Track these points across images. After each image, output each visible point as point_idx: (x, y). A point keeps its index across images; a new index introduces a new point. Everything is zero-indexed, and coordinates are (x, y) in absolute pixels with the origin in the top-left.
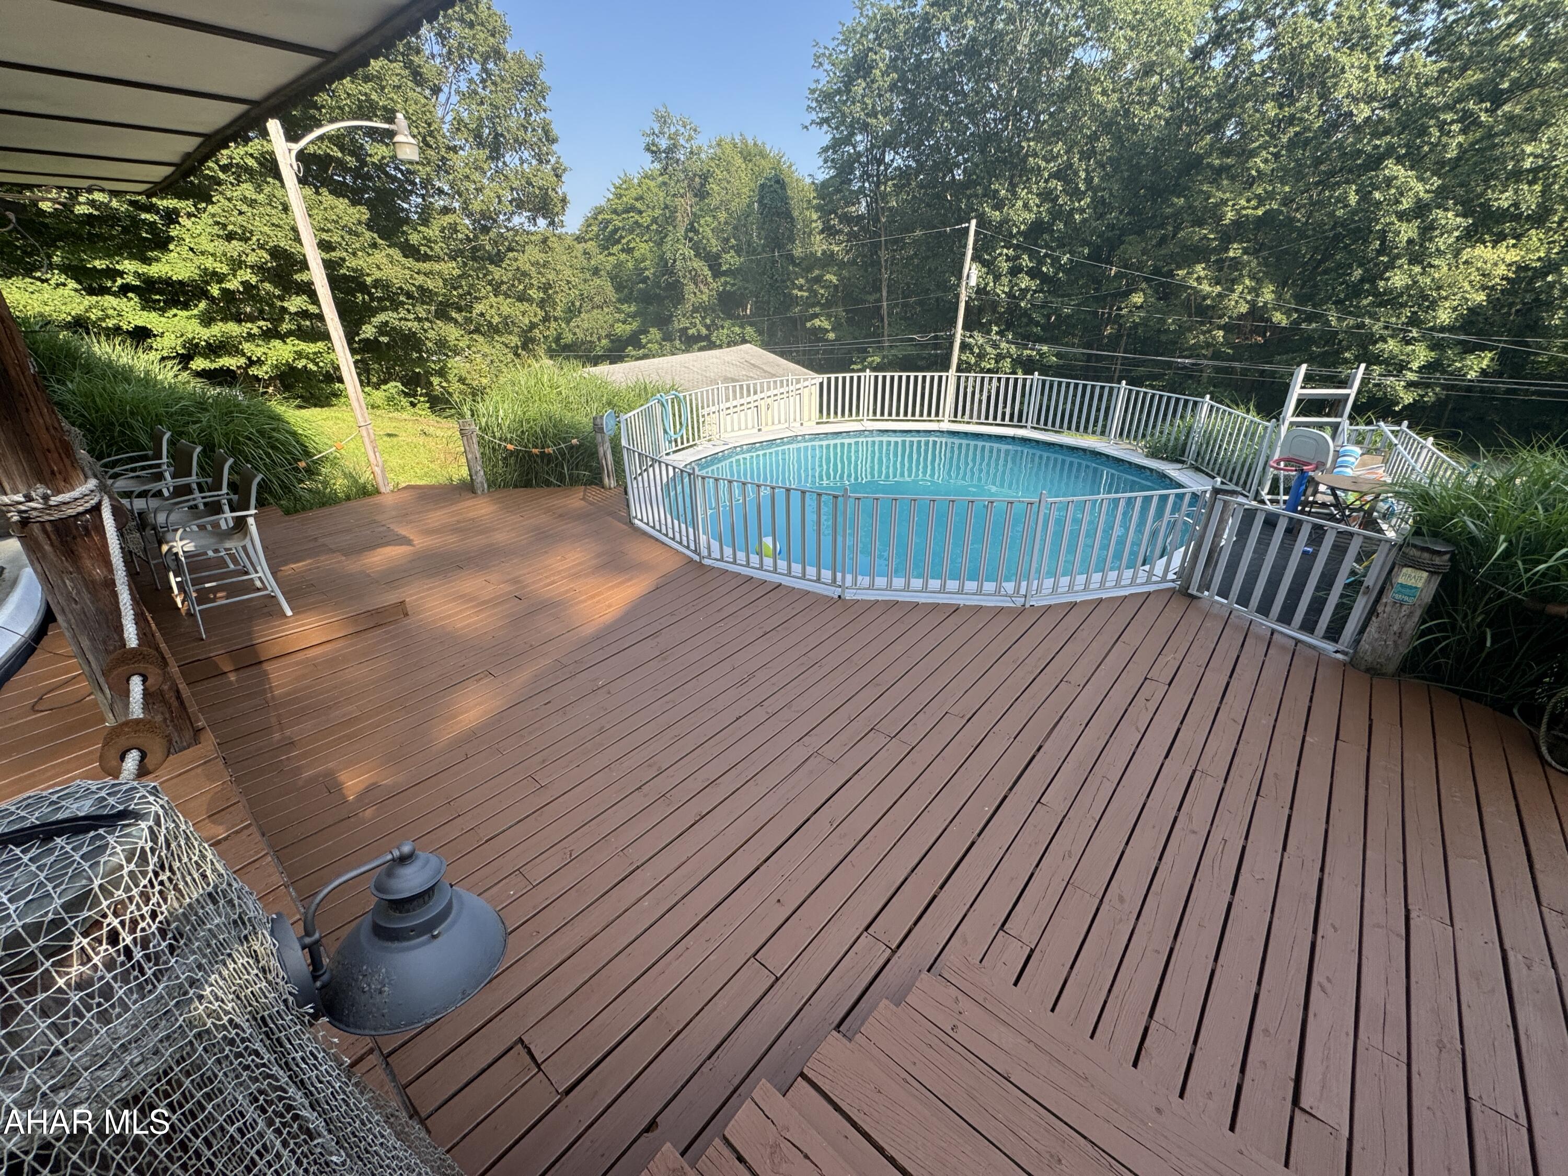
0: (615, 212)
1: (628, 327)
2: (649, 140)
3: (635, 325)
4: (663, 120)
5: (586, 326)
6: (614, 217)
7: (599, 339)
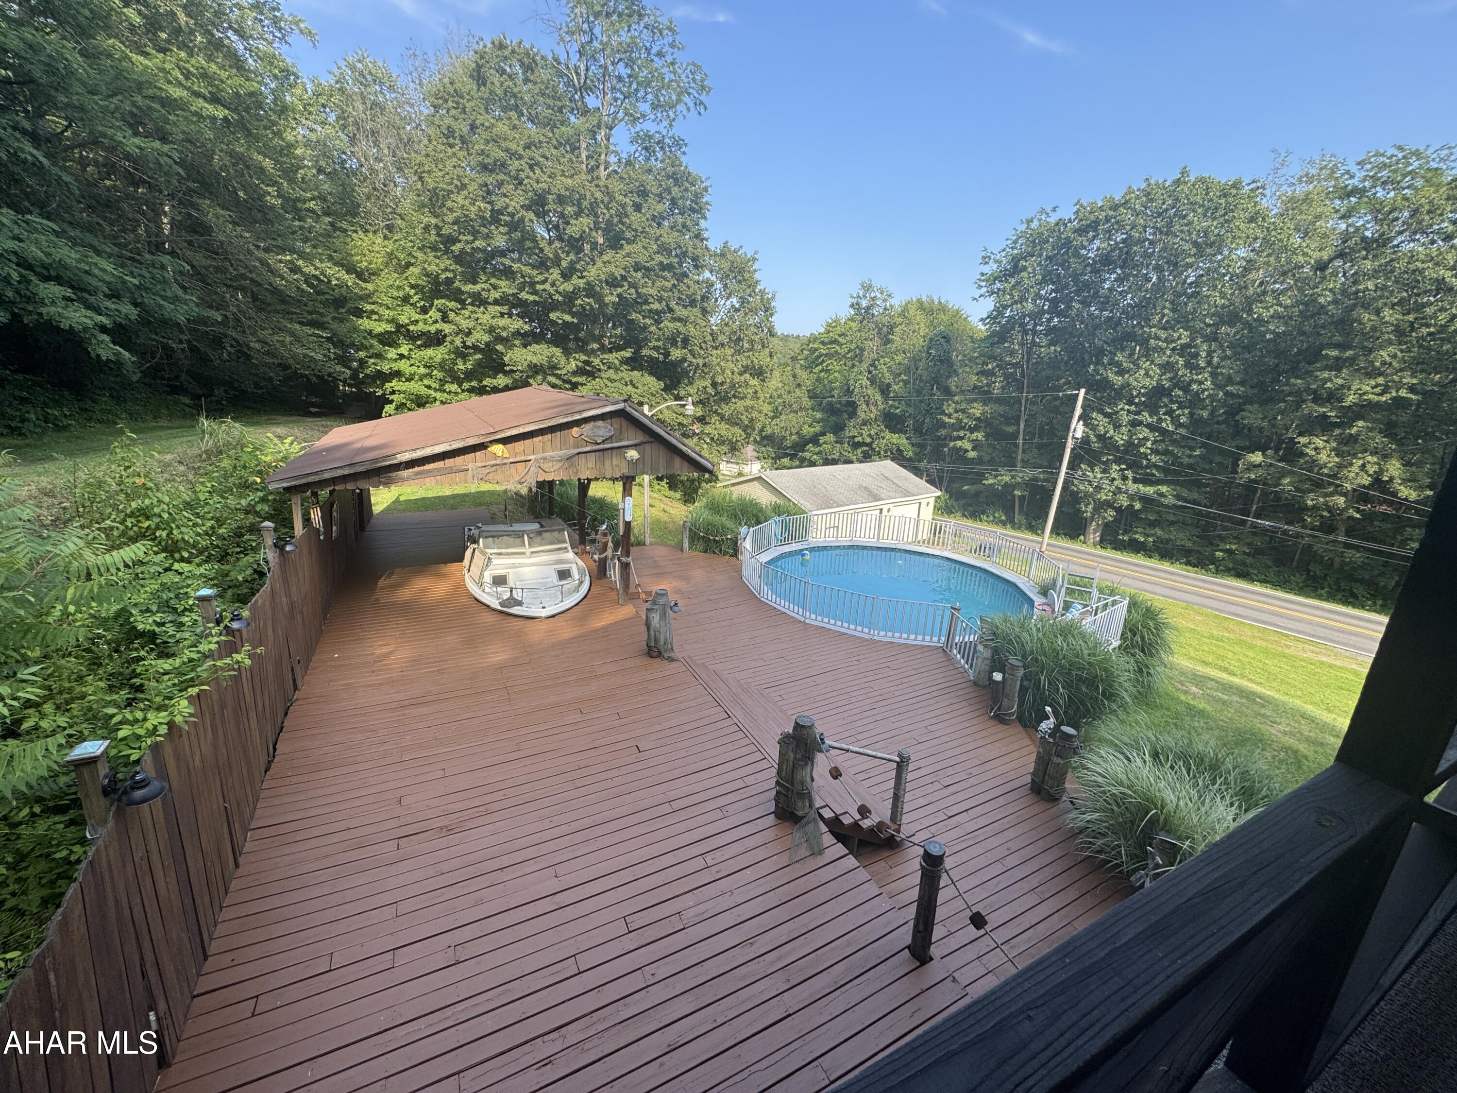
0: (823, 343)
1: (812, 430)
2: (855, 301)
3: (818, 428)
4: (868, 288)
5: (782, 425)
6: (821, 346)
7: (791, 434)
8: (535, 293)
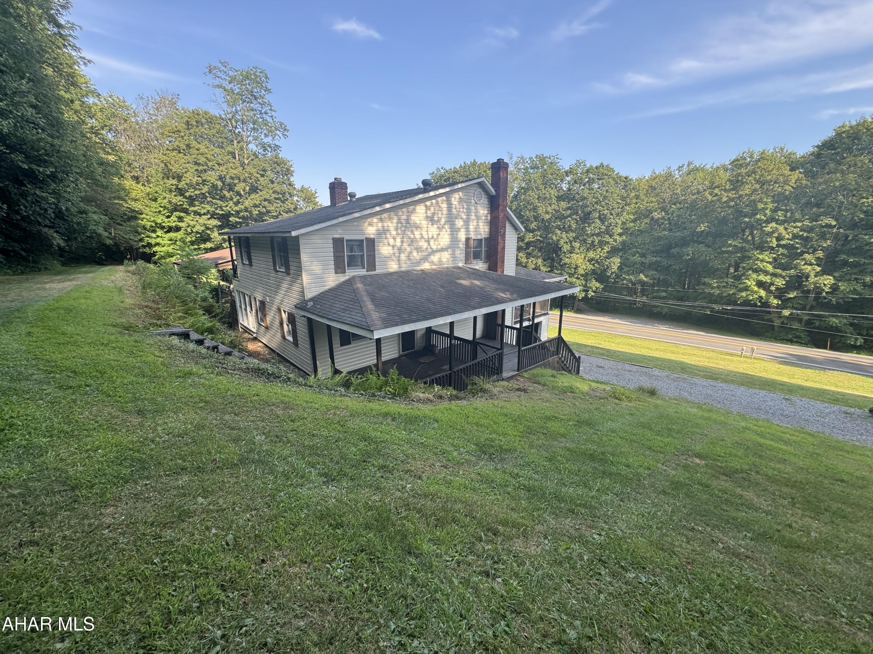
8: (223, 210)
